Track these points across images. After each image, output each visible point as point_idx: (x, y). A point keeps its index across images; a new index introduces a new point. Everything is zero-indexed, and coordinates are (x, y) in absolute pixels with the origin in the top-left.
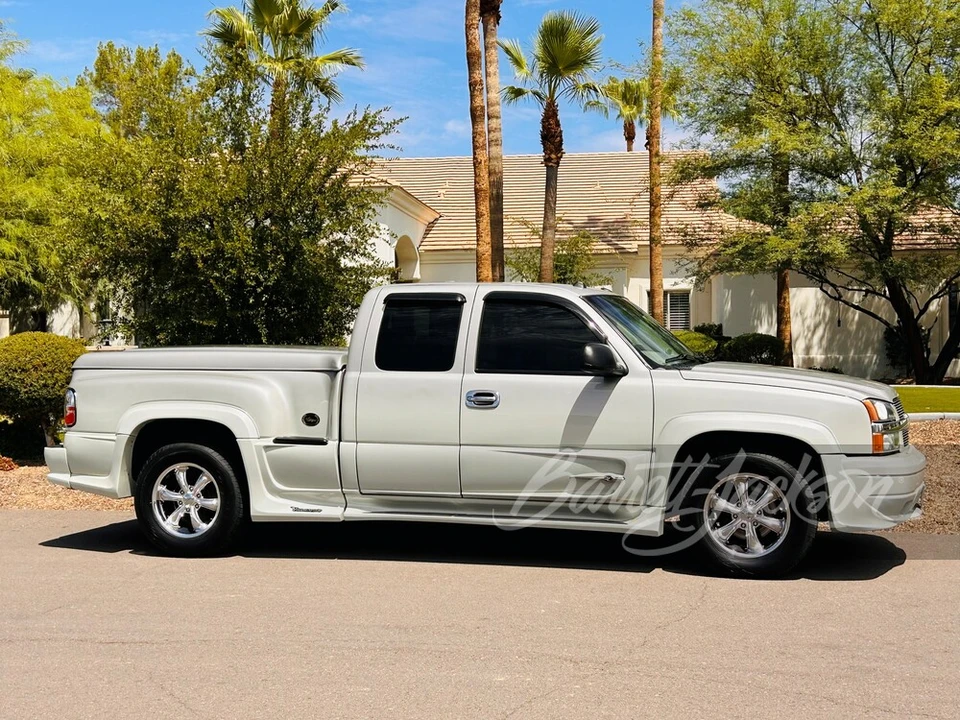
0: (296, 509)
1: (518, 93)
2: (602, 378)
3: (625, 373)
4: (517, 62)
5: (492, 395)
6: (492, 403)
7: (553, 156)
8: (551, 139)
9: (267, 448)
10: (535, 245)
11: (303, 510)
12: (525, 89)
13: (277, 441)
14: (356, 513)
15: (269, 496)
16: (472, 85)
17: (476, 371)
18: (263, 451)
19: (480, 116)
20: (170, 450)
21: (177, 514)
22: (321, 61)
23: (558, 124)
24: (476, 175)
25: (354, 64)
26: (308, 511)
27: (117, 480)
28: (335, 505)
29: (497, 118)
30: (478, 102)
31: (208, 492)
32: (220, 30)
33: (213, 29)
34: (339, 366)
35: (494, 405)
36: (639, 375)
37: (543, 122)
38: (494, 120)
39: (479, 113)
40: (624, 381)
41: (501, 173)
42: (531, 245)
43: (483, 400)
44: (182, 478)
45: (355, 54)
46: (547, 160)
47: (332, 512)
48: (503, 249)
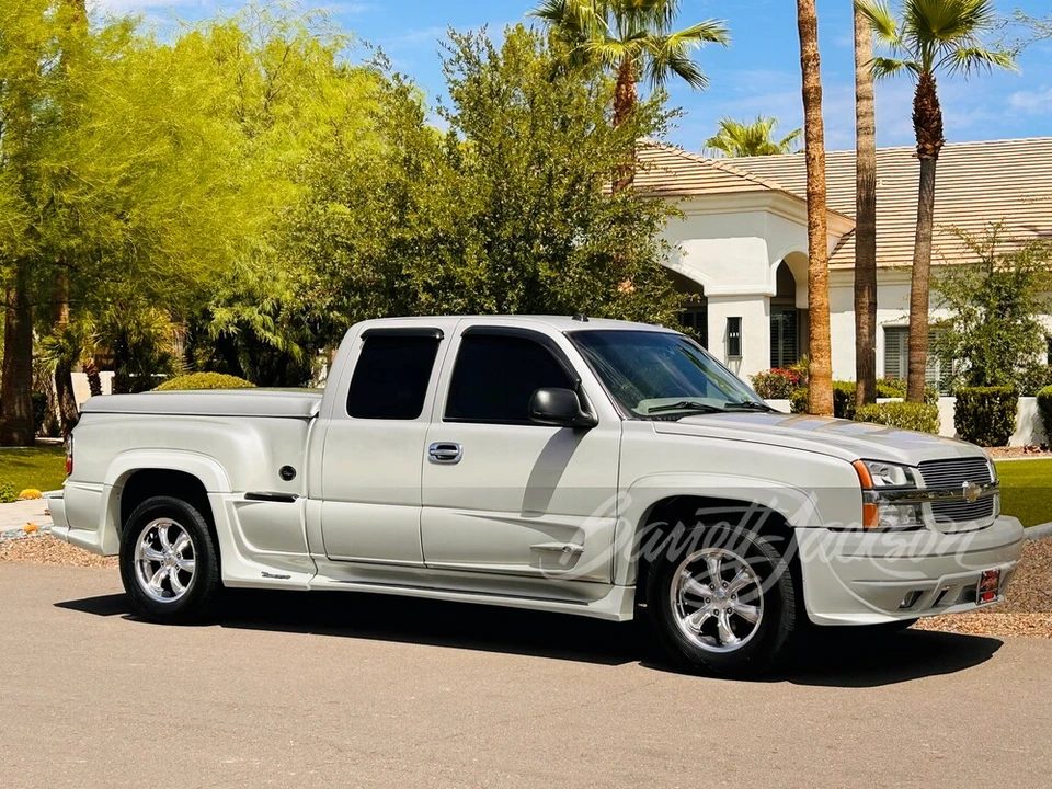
0: (266, 575)
1: (888, 65)
2: (571, 429)
3: (594, 424)
4: (882, 28)
5: (454, 448)
6: (453, 457)
7: (929, 146)
8: (927, 121)
9: (238, 504)
10: (970, 261)
11: (271, 576)
12: (896, 60)
13: (250, 496)
14: (324, 582)
15: (241, 558)
16: (805, 61)
17: (444, 420)
18: (234, 507)
19: (814, 100)
20: (151, 504)
21: (158, 576)
22: (676, 38)
23: (935, 104)
24: (809, 175)
25: (714, 40)
26: (277, 577)
27: (104, 536)
28: (305, 571)
29: (868, 98)
30: (812, 81)
31: (187, 554)
32: (551, 9)
33: (543, 8)
34: (313, 413)
35: (456, 459)
36: (611, 426)
37: (917, 101)
38: (865, 102)
39: (812, 96)
40: (593, 433)
41: (873, 169)
42: (964, 261)
43: (446, 454)
44: (163, 535)
45: (720, 27)
46: (921, 151)
47: (302, 580)
48: (875, 268)
